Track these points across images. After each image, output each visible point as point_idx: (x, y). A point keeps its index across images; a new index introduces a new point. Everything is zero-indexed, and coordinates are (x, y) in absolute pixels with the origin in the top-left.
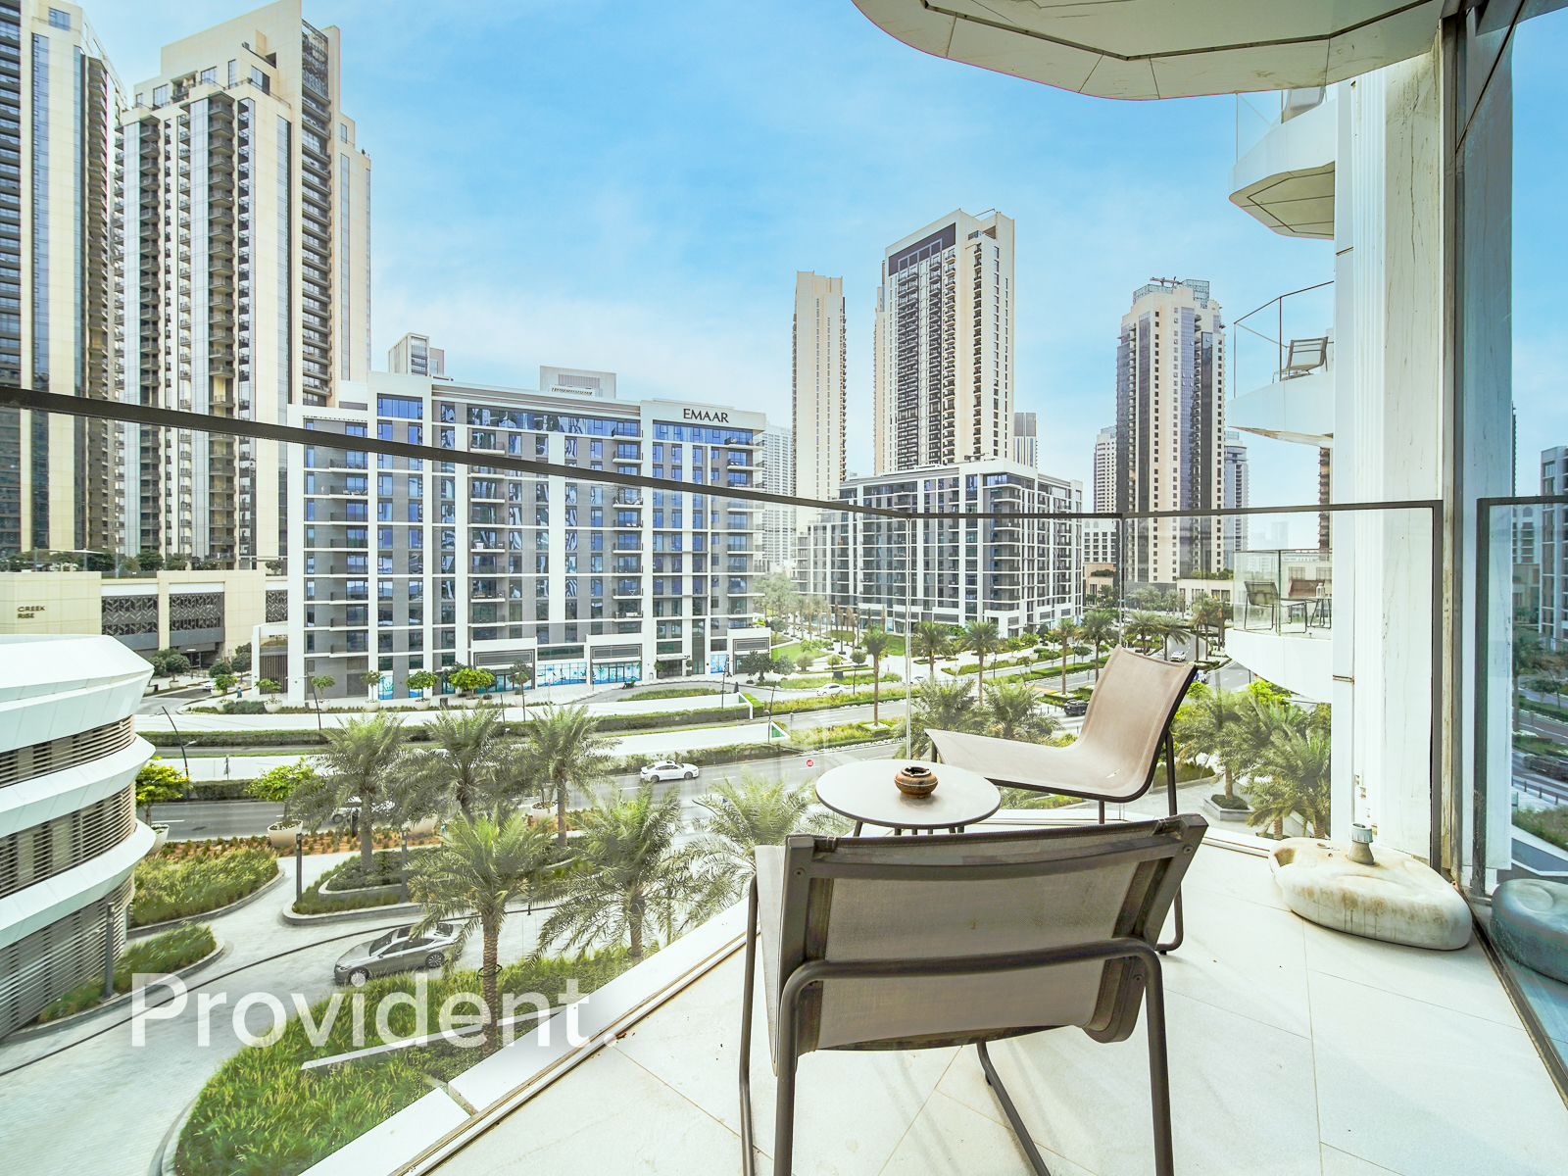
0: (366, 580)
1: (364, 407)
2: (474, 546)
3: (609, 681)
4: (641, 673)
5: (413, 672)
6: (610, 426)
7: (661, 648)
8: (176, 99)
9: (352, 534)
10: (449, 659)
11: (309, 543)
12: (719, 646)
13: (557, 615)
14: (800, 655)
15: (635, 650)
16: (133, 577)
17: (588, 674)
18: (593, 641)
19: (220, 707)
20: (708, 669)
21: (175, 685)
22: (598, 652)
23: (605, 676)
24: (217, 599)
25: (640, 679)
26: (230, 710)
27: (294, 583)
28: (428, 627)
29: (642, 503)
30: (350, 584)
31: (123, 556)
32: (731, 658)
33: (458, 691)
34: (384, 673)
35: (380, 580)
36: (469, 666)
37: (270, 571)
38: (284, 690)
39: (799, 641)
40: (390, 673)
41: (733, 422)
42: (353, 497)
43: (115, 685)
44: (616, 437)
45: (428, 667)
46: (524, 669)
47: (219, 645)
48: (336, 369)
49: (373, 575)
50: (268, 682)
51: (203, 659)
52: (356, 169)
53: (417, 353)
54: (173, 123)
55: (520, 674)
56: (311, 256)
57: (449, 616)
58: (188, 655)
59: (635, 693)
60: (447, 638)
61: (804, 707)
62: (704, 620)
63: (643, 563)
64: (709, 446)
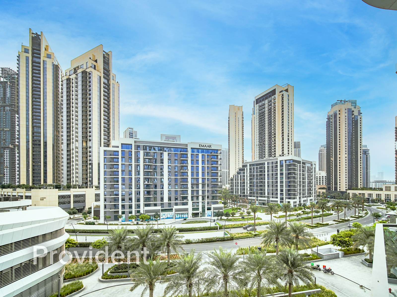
0: (118, 191)
1: (118, 147)
2: (145, 182)
3: (179, 218)
4: (188, 216)
5: (130, 215)
6: (179, 150)
7: (193, 209)
8: (74, 73)
9: (115, 179)
10: (139, 212)
11: (105, 181)
12: (209, 209)
13: (166, 200)
14: (232, 212)
15: (187, 210)
16: (65, 190)
17: (174, 216)
18: (175, 207)
19: (84, 223)
20: (206, 215)
21: (74, 217)
22: (177, 210)
23: (178, 217)
24: (84, 196)
25: (188, 218)
26: (87, 224)
27: (101, 192)
28: (133, 203)
29: (188, 170)
30: (115, 192)
31: (63, 185)
32: (212, 212)
33: (141, 220)
34: (123, 215)
35: (122, 191)
36: (144, 214)
37: (96, 189)
38: (99, 219)
39: (231, 207)
40: (124, 215)
41: (213, 148)
42: (115, 170)
43: (61, 220)
44: (181, 153)
45: (133, 214)
46: (157, 214)
47: (84, 207)
48: (111, 138)
49: (120, 190)
50: (96, 217)
51: (80, 211)
52: (116, 87)
53: (130, 132)
54: (74, 79)
55: (157, 216)
56: (105, 109)
57: (138, 200)
58: (77, 209)
59: (187, 222)
60: (138, 206)
61: (233, 227)
62: (205, 202)
63: (188, 186)
64: (206, 154)
